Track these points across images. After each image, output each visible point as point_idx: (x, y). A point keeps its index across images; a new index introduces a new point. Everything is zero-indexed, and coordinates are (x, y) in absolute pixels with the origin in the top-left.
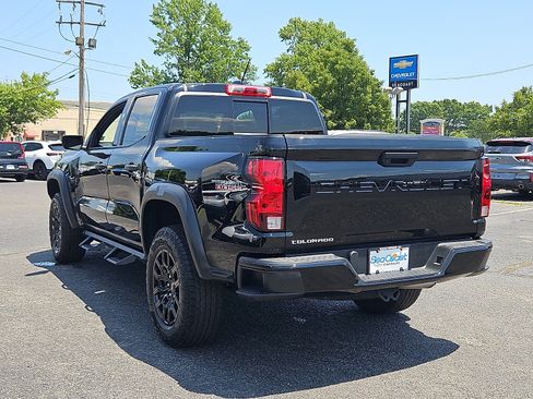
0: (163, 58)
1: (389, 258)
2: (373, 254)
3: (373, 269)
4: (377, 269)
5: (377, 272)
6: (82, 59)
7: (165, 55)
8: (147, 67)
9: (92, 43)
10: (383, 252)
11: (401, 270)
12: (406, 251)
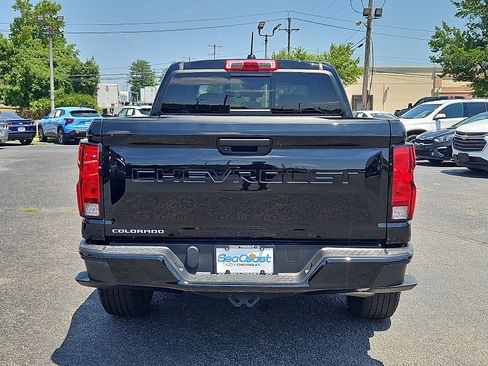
0: (466, 20)
1: (243, 258)
2: (220, 251)
3: (221, 268)
4: (228, 268)
5: (228, 272)
6: (369, 29)
7: (468, 16)
8: (448, 30)
9: (378, 13)
10: (234, 251)
11: (263, 273)
12: (269, 252)
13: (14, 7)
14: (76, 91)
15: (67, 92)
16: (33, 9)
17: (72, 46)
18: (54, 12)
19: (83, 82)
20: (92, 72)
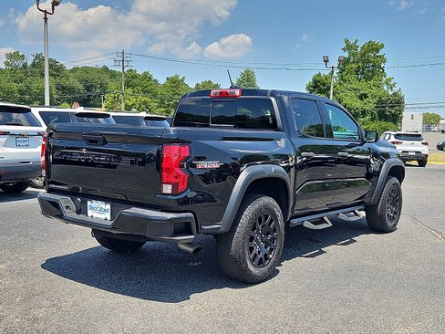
1: (98, 209)
2: (89, 203)
5: (92, 216)
10: (95, 203)
11: (106, 219)
12: (108, 206)
13: (344, 49)
14: (380, 119)
15: (372, 120)
16: (359, 49)
17: (390, 80)
18: (377, 50)
19: (388, 111)
20: (398, 103)
